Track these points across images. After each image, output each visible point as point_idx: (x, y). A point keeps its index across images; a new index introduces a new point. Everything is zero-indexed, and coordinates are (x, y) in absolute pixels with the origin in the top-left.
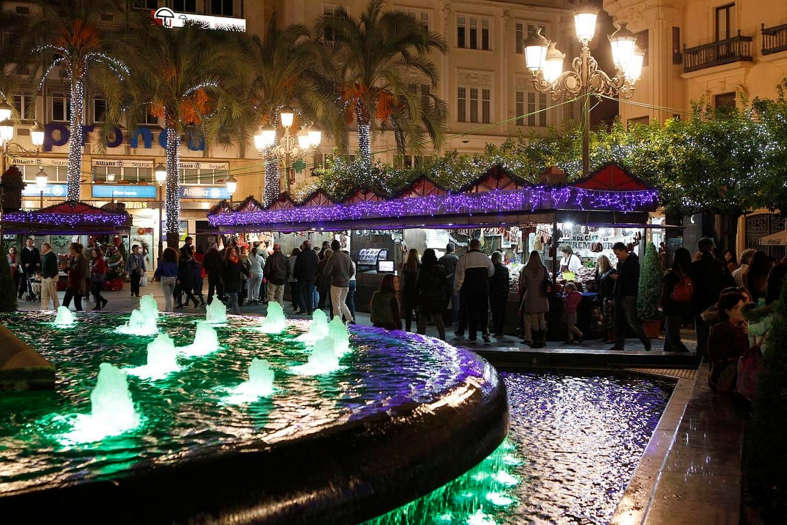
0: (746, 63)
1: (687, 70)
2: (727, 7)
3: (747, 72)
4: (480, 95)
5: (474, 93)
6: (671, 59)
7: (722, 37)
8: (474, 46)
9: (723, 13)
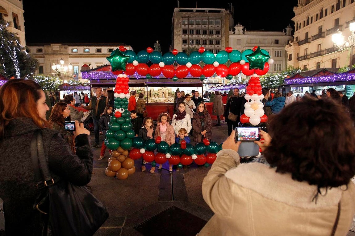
0: (308, 60)
1: (299, 61)
2: (307, 49)
3: (309, 61)
4: (279, 65)
5: (278, 65)
6: (296, 59)
7: (306, 54)
8: (278, 56)
9: (306, 50)
